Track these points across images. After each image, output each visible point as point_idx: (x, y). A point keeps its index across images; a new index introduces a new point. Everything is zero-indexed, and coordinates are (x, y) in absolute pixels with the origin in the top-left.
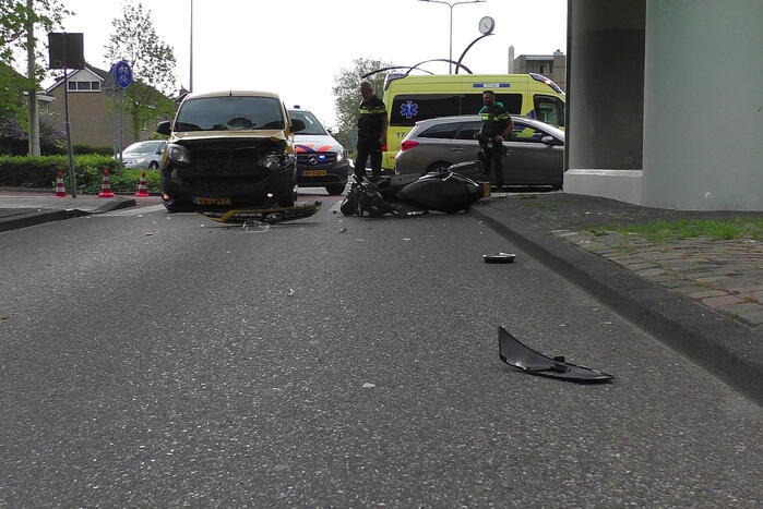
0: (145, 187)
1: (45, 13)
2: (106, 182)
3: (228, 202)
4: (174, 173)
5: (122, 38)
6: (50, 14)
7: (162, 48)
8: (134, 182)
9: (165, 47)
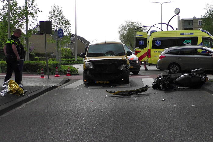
0: (69, 72)
1: (32, 11)
2: (57, 72)
3: (108, 82)
4: (88, 72)
5: (53, 18)
6: (33, 12)
7: (66, 20)
8: (65, 70)
9: (67, 20)
